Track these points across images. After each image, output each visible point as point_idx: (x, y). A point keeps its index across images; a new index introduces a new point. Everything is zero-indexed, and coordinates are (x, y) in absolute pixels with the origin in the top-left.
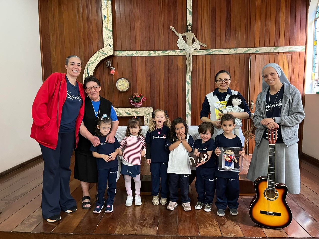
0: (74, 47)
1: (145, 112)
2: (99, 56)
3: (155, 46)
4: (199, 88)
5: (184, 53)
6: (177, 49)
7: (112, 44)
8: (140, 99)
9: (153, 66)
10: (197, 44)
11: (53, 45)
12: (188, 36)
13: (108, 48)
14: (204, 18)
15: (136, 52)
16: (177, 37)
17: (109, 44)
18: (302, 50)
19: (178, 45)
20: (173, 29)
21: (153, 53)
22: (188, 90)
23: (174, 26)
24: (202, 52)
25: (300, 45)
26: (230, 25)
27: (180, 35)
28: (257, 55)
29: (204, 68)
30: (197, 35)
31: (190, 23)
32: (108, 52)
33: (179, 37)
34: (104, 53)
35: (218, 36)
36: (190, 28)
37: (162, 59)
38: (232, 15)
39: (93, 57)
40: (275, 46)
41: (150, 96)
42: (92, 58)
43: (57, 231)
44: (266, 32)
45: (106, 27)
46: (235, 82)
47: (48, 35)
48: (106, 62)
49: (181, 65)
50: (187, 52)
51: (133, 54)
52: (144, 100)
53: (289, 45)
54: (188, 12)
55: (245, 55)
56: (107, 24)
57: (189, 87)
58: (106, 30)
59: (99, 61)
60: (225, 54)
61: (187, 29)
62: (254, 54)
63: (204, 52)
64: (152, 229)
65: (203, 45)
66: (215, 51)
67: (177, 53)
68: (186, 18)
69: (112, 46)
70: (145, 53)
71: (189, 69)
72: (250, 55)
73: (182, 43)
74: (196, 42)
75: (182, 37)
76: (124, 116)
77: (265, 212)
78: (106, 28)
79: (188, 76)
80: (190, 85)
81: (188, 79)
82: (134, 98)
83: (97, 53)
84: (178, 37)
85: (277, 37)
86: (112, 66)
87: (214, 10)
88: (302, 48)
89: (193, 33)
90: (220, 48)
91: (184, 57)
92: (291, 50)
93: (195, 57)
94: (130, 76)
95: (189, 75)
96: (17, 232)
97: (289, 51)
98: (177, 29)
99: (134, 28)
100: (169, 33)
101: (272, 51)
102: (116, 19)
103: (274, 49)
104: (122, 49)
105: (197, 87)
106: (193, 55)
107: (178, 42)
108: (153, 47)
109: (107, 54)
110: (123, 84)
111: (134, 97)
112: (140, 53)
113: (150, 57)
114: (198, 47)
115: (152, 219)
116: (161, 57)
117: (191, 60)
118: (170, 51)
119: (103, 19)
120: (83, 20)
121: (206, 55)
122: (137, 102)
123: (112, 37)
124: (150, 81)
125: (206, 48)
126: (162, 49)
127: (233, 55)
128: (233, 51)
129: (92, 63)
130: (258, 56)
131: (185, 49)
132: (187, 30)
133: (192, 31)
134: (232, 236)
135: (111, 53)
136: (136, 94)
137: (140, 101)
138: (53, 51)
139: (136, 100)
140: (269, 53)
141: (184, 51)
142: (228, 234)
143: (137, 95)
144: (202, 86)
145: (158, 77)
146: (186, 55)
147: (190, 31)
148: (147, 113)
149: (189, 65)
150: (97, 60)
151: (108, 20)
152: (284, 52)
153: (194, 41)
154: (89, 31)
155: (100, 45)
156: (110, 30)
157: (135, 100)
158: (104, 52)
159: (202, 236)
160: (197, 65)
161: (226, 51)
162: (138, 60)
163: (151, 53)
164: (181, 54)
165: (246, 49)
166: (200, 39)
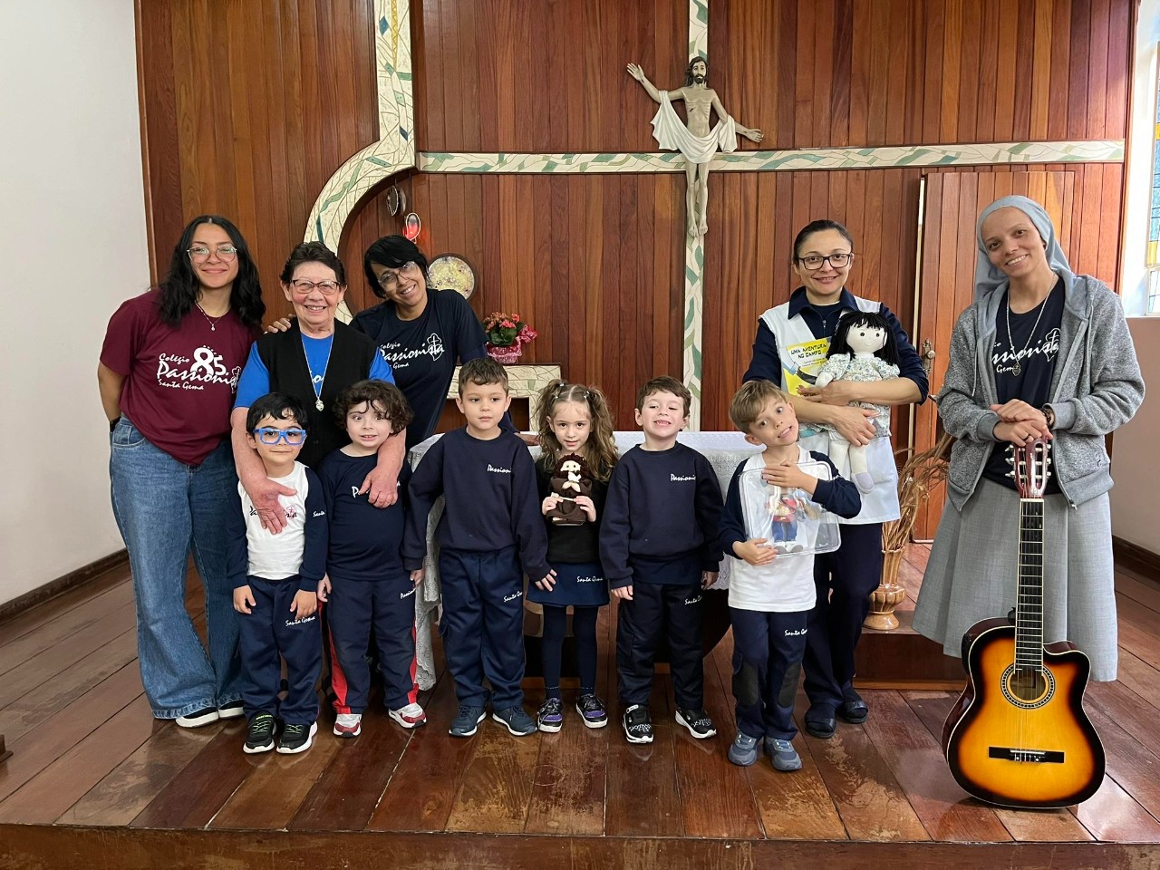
0: (268, 139)
1: (531, 384)
2: (361, 173)
3: (571, 137)
4: (733, 295)
5: (678, 165)
6: (654, 147)
7: (409, 126)
8: (512, 333)
9: (563, 209)
10: (729, 129)
11: (188, 130)
12: (695, 101)
13: (397, 144)
14: (752, 32)
15: (501, 160)
16: (651, 103)
17: (401, 128)
18: (1111, 156)
19: (656, 135)
20: (637, 73)
21: (561, 164)
22: (692, 302)
23: (640, 62)
24: (746, 159)
25: (1105, 137)
26: (851, 62)
27: (664, 97)
28: (947, 175)
29: (752, 218)
30: (727, 96)
31: (700, 52)
32: (396, 157)
33: (659, 104)
34: (379, 162)
35: (805, 102)
36: (702, 69)
37: (597, 188)
38: (856, 24)
39: (337, 174)
40: (1012, 141)
41: (549, 323)
42: (335, 179)
43: (228, 824)
44: (982, 86)
45: (388, 64)
46: (866, 271)
47: (168, 90)
48: (389, 194)
49: (665, 208)
50: (688, 158)
51: (486, 166)
52: (527, 340)
53: (1066, 139)
54: (694, 9)
55: (903, 174)
56: (390, 53)
57: (694, 292)
58: (388, 75)
59: (364, 191)
60: (828, 170)
61: (691, 75)
62: (936, 168)
63: (752, 162)
64: (584, 815)
65: (750, 136)
66: (792, 157)
67: (653, 163)
68: (685, 33)
69: (411, 136)
70: (535, 163)
71: (698, 223)
72: (924, 172)
73: (672, 126)
74: (724, 124)
75: (672, 102)
77: (1008, 750)
78: (389, 68)
79: (691, 250)
80: (699, 283)
81: (693, 262)
82: (491, 330)
83: (354, 161)
84: (657, 104)
85: (1022, 108)
86: (409, 210)
88: (1114, 150)
89: (713, 92)
90: (812, 146)
91: (680, 177)
92: (1071, 156)
93: (718, 179)
94: (478, 249)
95: (695, 246)
96: (78, 827)
97: (1063, 158)
98: (651, 74)
99: (491, 66)
100: (622, 89)
101: (1003, 159)
102: (426, 35)
103: (1012, 151)
104: (446, 149)
105: (725, 291)
106: (710, 172)
107: (658, 123)
108: (564, 140)
109: (390, 165)
110: (449, 279)
111: (490, 326)
112: (513, 163)
113: (549, 177)
114: (731, 144)
115: (582, 777)
116: (593, 177)
117: (706, 190)
118: (624, 155)
119: (378, 34)
120: (302, 34)
121: (758, 172)
122: (501, 345)
123: (410, 101)
124: (549, 267)
125: (761, 147)
126: (594, 147)
127: (858, 174)
128: (856, 158)
129: (333, 199)
130: (950, 177)
131: (681, 149)
132: (690, 79)
133: (710, 81)
134: (887, 838)
135: (408, 162)
136: (498, 316)
137: (515, 343)
138: (190, 151)
139: (499, 336)
140: (991, 165)
141: (678, 158)
142: (872, 832)
143: (503, 320)
144: (743, 289)
145: (581, 253)
146: (684, 173)
147: (699, 82)
149: (698, 209)
150: (355, 188)
151: (395, 37)
152: (1046, 164)
153: (714, 118)
154: (322, 76)
155: (366, 131)
156: (401, 76)
157: (494, 336)
158: (380, 157)
159: (774, 838)
160: (727, 210)
161: (832, 158)
162: (507, 188)
163: (556, 164)
164: (669, 166)
165: (906, 151)
166: (737, 112)
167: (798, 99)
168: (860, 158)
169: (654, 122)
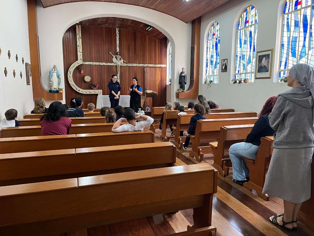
1: (98, 92)
6: (113, 62)
7: (82, 59)
8: (96, 85)
12: (118, 57)
13: (80, 61)
15: (93, 63)
19: (113, 61)
20: (111, 53)
21: (101, 64)
24: (124, 64)
25: (164, 64)
26: (136, 53)
27: (114, 56)
32: (80, 63)
34: (78, 63)
36: (119, 53)
37: (106, 67)
38: (137, 49)
40: (154, 64)
41: (100, 84)
42: (72, 65)
48: (79, 67)
49: (114, 70)
50: (117, 64)
51: (91, 64)
53: (160, 64)
54: (117, 46)
55: (143, 67)
56: (79, 49)
59: (76, 67)
62: (146, 67)
63: (125, 65)
66: (130, 64)
68: (116, 48)
70: (98, 64)
71: (119, 72)
73: (115, 60)
74: (122, 60)
76: (88, 94)
78: (79, 51)
80: (119, 79)
83: (75, 63)
84: (113, 57)
85: (155, 60)
86: (82, 69)
87: (129, 46)
88: (165, 66)
89: (120, 56)
90: (132, 63)
91: (116, 66)
95: (118, 75)
97: (160, 66)
100: (108, 55)
101: (153, 66)
104: (86, 61)
106: (120, 66)
108: (101, 61)
110: (88, 78)
112: (95, 63)
114: (122, 62)
117: (120, 68)
118: (109, 63)
119: (78, 47)
121: (126, 66)
122: (94, 87)
123: (82, 55)
126: (105, 62)
127: (138, 67)
128: (138, 65)
129: (72, 67)
130: (148, 68)
132: (117, 54)
135: (82, 63)
136: (94, 83)
145: (104, 75)
148: (99, 92)
149: (119, 70)
151: (80, 47)
152: (158, 67)
153: (120, 59)
156: (81, 52)
157: (93, 86)
160: (122, 71)
161: (135, 65)
162: (94, 67)
164: (115, 65)
165: (143, 65)
166: (123, 58)
167: (130, 57)
169: (113, 59)
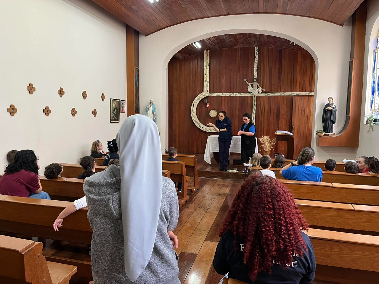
0: (187, 92)
2: (201, 97)
4: (261, 116)
5: (252, 95)
7: (208, 90)
9: (232, 102)
10: (260, 89)
11: (175, 90)
12: (255, 85)
13: (206, 92)
15: (222, 94)
19: (248, 90)
20: (245, 80)
21: (232, 95)
26: (281, 78)
27: (250, 84)
32: (206, 94)
34: (203, 95)
35: (274, 85)
37: (238, 98)
38: (282, 73)
42: (196, 98)
46: (284, 113)
48: (205, 100)
49: (249, 102)
51: (220, 95)
54: (255, 70)
56: (206, 79)
57: (254, 116)
59: (200, 100)
60: (277, 96)
62: (295, 96)
63: (264, 94)
65: (264, 90)
66: (270, 94)
67: (247, 94)
68: (253, 74)
69: (208, 91)
70: (228, 95)
71: (255, 104)
72: (293, 96)
73: (251, 89)
76: (213, 132)
78: (206, 81)
80: (255, 114)
83: (200, 95)
84: (248, 85)
86: (207, 102)
87: (271, 70)
89: (258, 83)
90: (275, 92)
94: (218, 108)
95: (254, 108)
99: (222, 79)
100: (243, 83)
101: (307, 95)
103: (309, 93)
104: (214, 92)
106: (257, 96)
108: (233, 91)
109: (205, 96)
110: (213, 113)
112: (224, 94)
113: (230, 97)
114: (261, 92)
118: (243, 93)
119: (204, 76)
120: (192, 75)
121: (265, 96)
123: (208, 86)
124: (230, 111)
125: (266, 92)
126: (238, 92)
127: (282, 97)
129: (196, 101)
130: (297, 98)
131: (252, 92)
132: (254, 81)
135: (208, 95)
140: (305, 96)
141: (252, 94)
145: (235, 109)
149: (255, 102)
151: (207, 76)
153: (258, 87)
154: (195, 82)
155: (201, 90)
156: (207, 82)
160: (260, 102)
161: (278, 94)
162: (223, 99)
165: (291, 93)
168: (283, 94)
169: (248, 88)
